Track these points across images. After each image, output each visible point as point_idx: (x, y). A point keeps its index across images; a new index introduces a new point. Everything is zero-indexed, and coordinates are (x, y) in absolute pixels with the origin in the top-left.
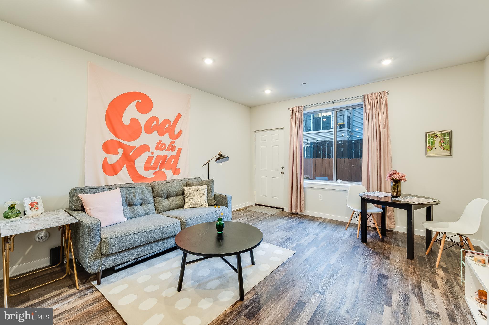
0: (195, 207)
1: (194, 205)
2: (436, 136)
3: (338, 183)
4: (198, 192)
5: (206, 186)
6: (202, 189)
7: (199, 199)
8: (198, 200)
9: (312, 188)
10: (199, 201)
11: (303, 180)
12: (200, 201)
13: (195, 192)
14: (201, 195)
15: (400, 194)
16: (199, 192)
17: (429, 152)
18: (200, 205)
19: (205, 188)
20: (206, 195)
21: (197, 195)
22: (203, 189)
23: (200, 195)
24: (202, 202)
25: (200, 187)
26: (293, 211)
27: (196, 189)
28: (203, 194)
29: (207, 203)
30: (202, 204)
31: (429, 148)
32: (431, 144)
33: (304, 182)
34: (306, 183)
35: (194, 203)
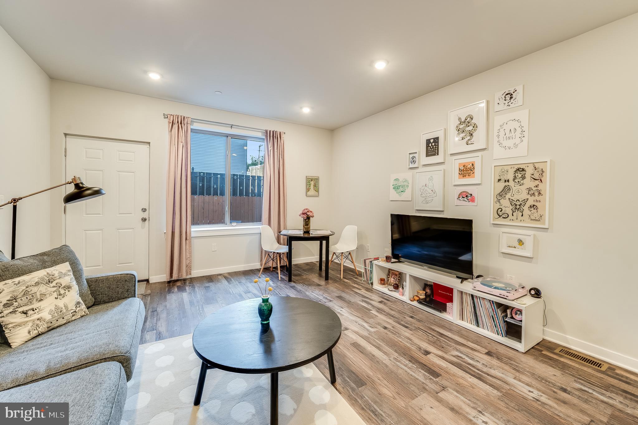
0: (56, 325)
1: (50, 325)
2: (312, 180)
3: (233, 226)
4: (52, 285)
5: (67, 263)
6: (62, 275)
7: (61, 303)
8: (57, 307)
9: (207, 237)
10: (62, 306)
11: (190, 228)
12: (66, 307)
13: (43, 289)
14: (62, 291)
15: (309, 229)
16: (54, 284)
17: (308, 193)
18: (68, 317)
19: (69, 271)
20: (75, 287)
21: (50, 294)
22: (65, 275)
23: (59, 292)
24: (72, 306)
25: (55, 270)
26: (175, 277)
27: (42, 279)
28: (68, 288)
29: (83, 307)
30: (72, 311)
31: (308, 190)
32: (309, 186)
33: (192, 230)
34: (195, 230)
35: (48, 317)
